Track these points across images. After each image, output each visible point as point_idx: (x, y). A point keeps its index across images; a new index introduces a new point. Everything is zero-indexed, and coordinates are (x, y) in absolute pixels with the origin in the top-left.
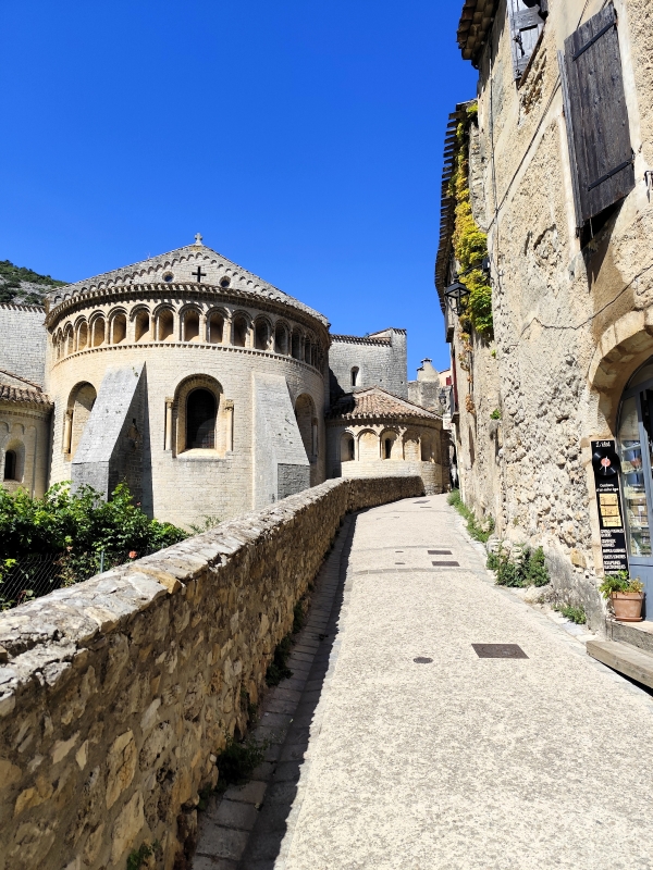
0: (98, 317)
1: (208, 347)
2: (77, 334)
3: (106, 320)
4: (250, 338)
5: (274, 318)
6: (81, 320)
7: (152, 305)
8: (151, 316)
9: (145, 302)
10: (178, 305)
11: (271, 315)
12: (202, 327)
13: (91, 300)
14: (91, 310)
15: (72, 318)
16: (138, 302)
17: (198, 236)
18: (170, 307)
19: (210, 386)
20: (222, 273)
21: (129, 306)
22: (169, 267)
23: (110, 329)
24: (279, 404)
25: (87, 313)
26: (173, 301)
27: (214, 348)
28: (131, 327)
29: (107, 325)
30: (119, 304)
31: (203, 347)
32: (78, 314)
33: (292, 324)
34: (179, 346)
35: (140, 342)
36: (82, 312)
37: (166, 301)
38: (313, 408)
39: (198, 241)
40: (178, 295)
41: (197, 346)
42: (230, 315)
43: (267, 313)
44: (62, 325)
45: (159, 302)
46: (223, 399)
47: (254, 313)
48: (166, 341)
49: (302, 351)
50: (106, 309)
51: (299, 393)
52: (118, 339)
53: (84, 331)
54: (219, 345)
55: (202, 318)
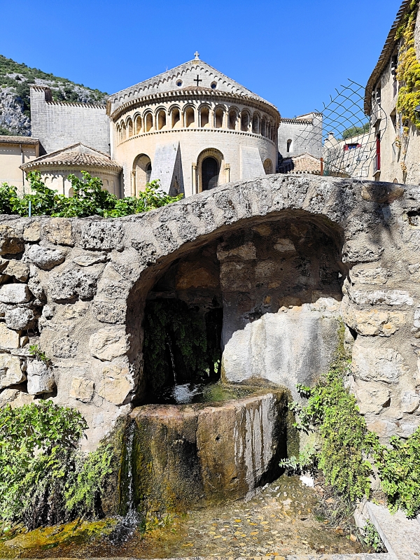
0: (148, 112)
1: (215, 131)
2: (135, 124)
3: (153, 115)
4: (238, 124)
5: (252, 110)
6: (137, 114)
7: (181, 104)
8: (181, 112)
9: (177, 102)
10: (197, 104)
11: (251, 108)
12: (211, 118)
13: (143, 102)
14: (144, 108)
15: (131, 114)
16: (173, 102)
17: (197, 54)
18: (193, 105)
19: (216, 156)
20: (212, 79)
21: (167, 105)
22: (179, 76)
23: (156, 120)
24: (256, 166)
25: (141, 110)
26: (194, 101)
27: (218, 131)
28: (169, 119)
29: (154, 118)
30: (161, 104)
31: (212, 131)
32: (135, 111)
33: (262, 114)
34: (198, 130)
35: (175, 128)
36: (138, 110)
37: (190, 101)
38: (272, 168)
39: (197, 57)
40: (197, 97)
41: (209, 130)
42: (227, 110)
43: (248, 107)
44: (124, 117)
45: (186, 102)
46: (224, 163)
47: (241, 107)
48: (190, 128)
49: (266, 131)
50: (153, 107)
51: (265, 158)
52: (161, 126)
53: (139, 121)
54: (220, 129)
55: (211, 112)
